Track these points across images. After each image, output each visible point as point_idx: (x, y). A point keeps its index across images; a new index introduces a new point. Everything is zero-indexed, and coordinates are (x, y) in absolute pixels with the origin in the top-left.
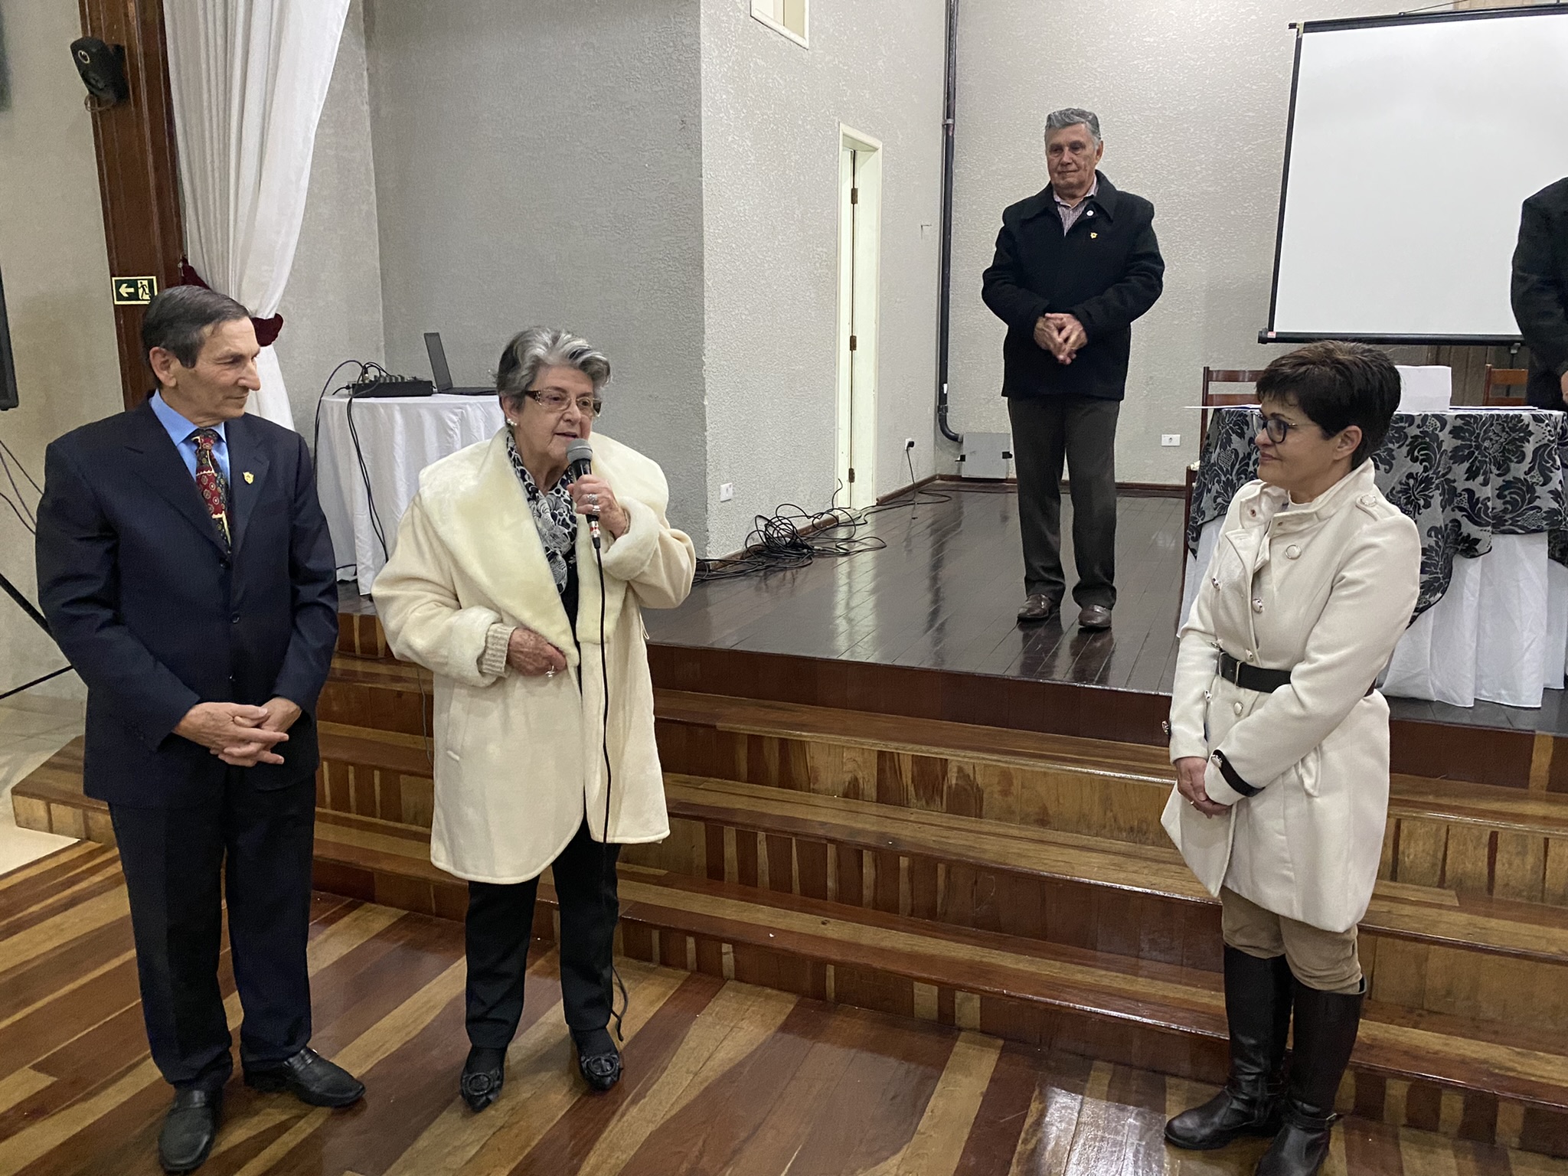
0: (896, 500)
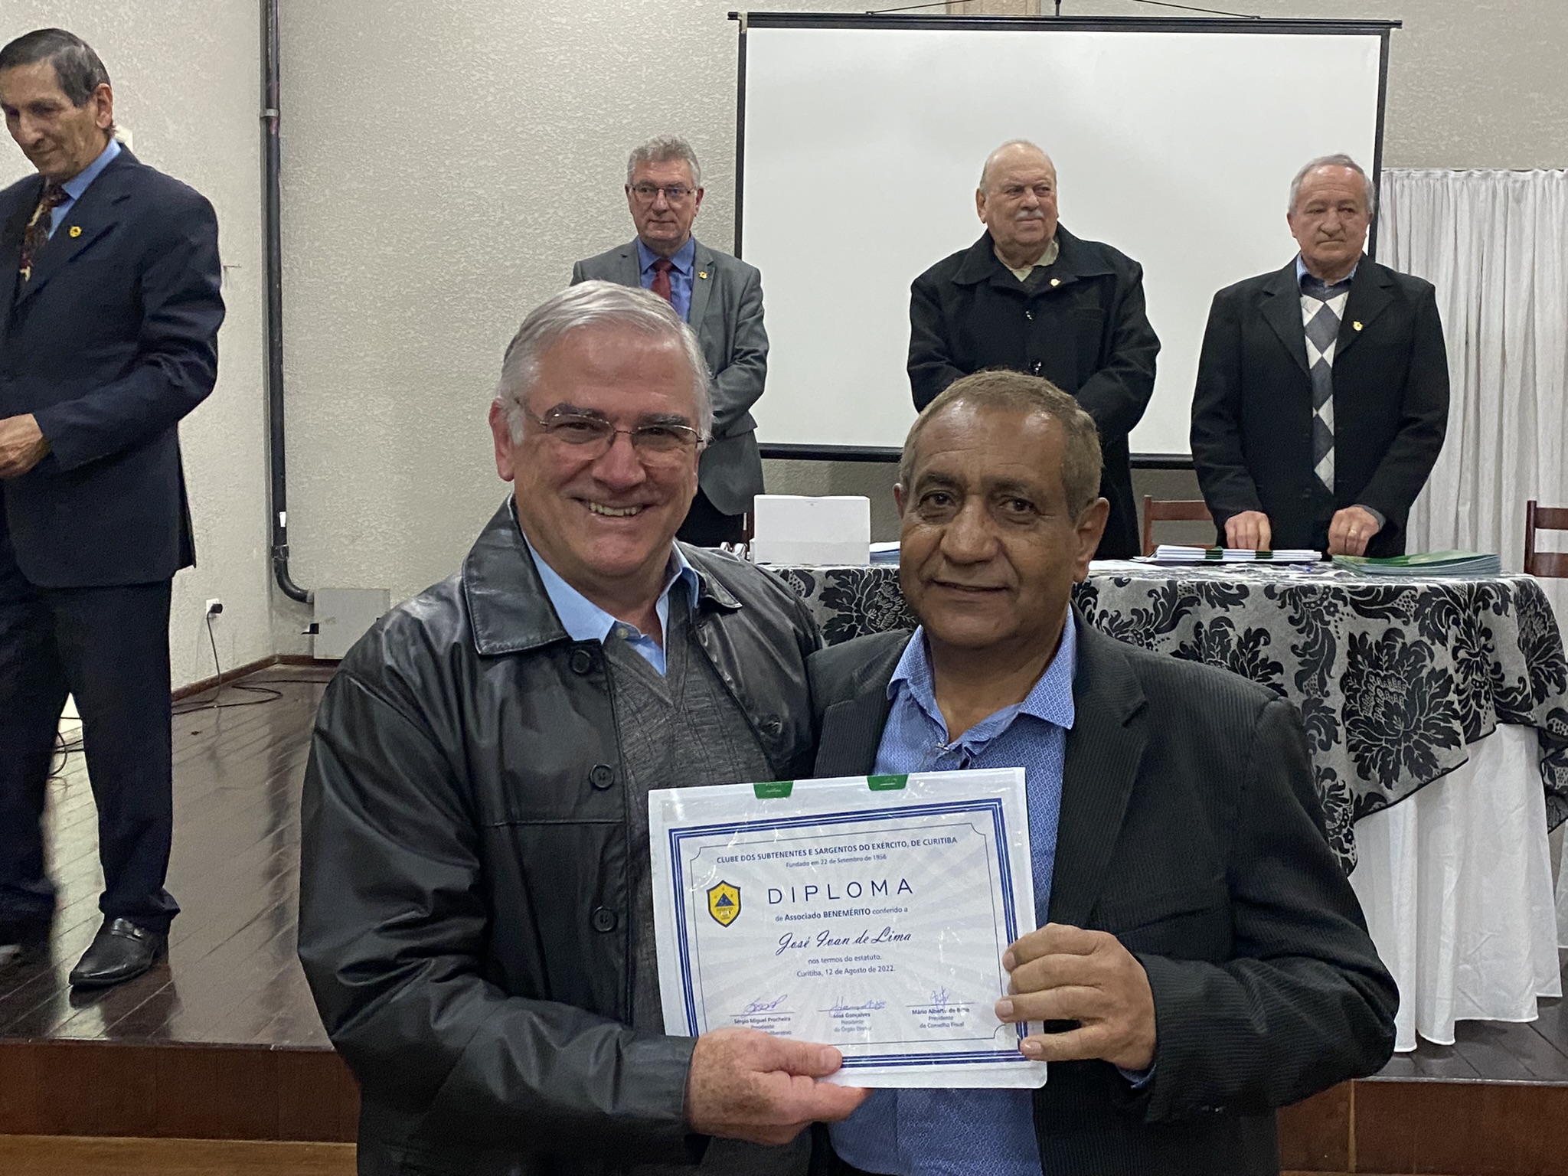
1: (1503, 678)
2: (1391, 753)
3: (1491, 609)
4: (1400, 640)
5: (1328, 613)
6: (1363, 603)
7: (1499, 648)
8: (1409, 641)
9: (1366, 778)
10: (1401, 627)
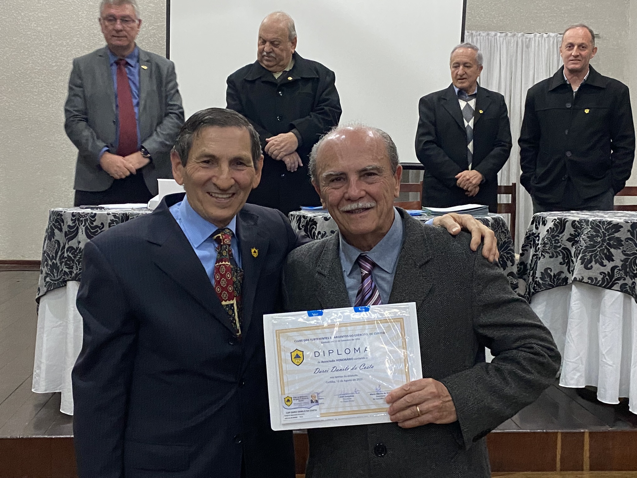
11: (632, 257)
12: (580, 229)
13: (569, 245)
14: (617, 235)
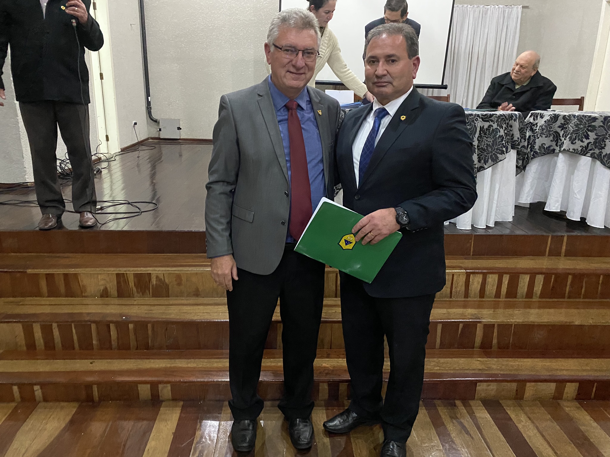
0: (130, 149)
1: (513, 138)
2: (487, 156)
3: (513, 120)
4: (492, 128)
5: (476, 121)
6: (484, 118)
7: (514, 130)
8: (494, 128)
9: (480, 163)
10: (493, 125)
11: (601, 137)
12: (569, 120)
13: (559, 130)
14: (593, 124)
